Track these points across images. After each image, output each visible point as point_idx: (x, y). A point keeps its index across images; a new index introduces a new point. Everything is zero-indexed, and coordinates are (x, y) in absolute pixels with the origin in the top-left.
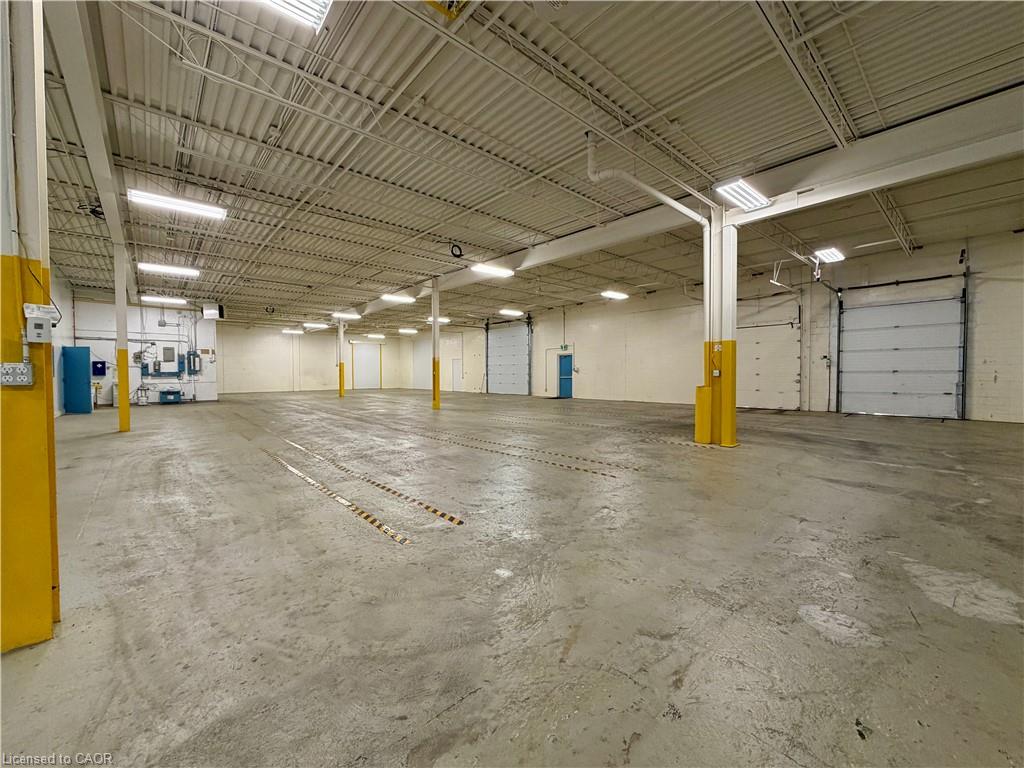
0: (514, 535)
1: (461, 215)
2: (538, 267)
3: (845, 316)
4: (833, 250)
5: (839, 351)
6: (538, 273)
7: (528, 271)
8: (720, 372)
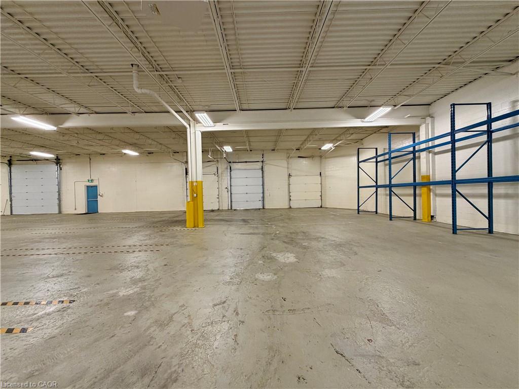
0: (121, 294)
1: (7, 76)
2: (76, 128)
3: (232, 172)
4: (229, 147)
5: (231, 186)
6: (76, 131)
7: (68, 129)
8: (197, 195)
